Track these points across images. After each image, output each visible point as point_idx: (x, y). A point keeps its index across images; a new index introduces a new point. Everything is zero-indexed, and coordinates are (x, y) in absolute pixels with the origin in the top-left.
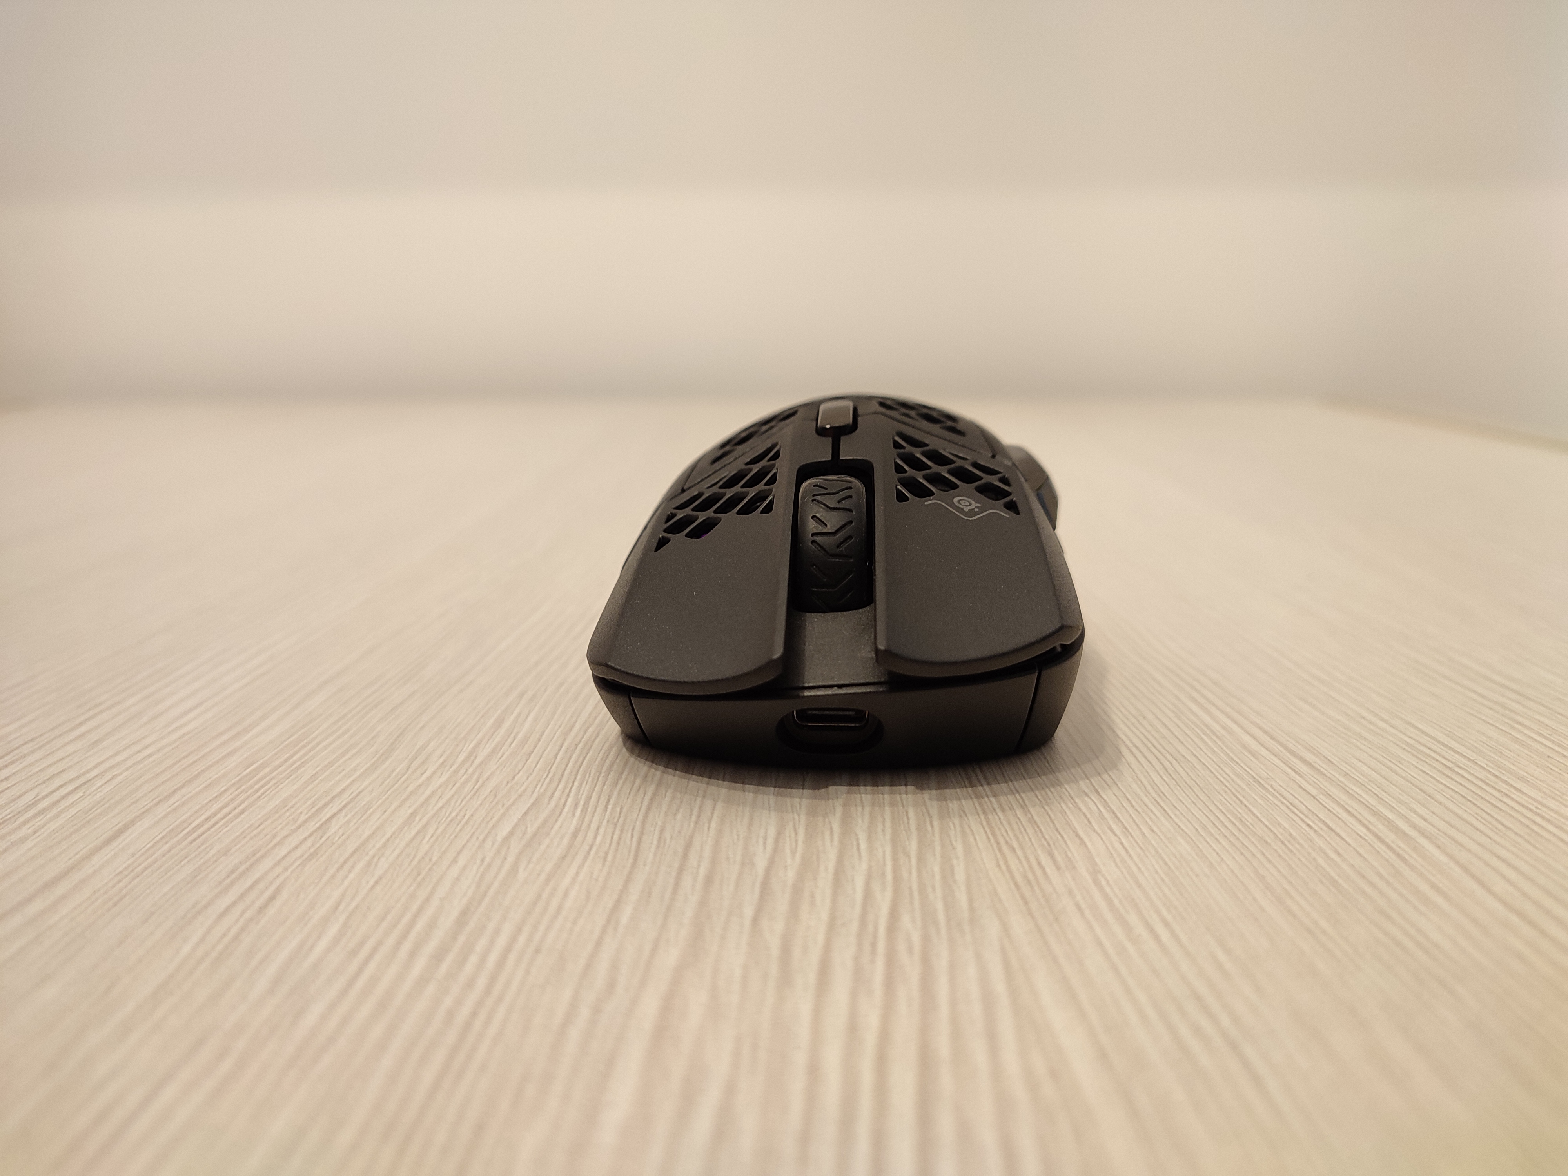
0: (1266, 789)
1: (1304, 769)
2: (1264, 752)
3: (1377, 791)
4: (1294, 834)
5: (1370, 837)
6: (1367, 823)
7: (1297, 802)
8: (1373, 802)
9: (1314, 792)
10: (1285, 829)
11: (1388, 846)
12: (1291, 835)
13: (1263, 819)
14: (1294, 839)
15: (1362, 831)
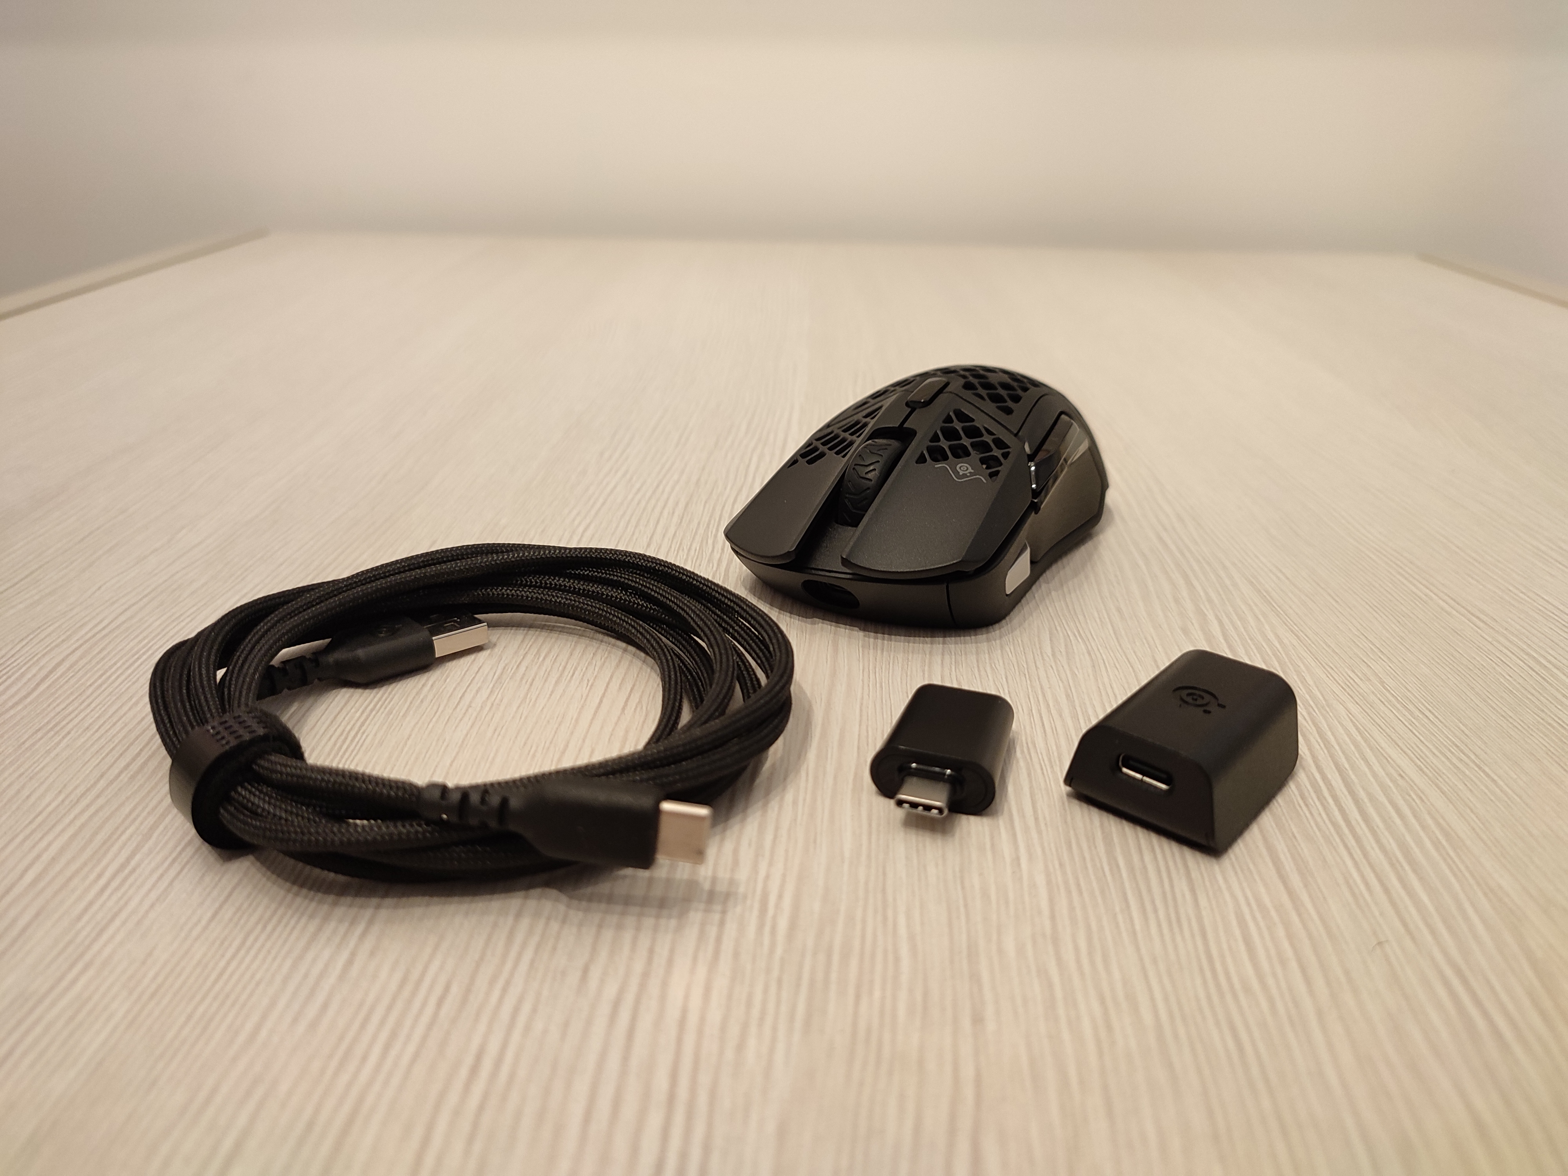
0: (1461, 636)
1: (1481, 625)
2: (1454, 612)
3: (1525, 640)
4: (1485, 665)
5: (1526, 667)
6: (1522, 659)
7: (1481, 646)
8: (1525, 647)
9: (1490, 640)
10: (1478, 661)
11: (1537, 673)
12: (1482, 665)
13: (1465, 656)
14: (1485, 667)
15: (1521, 664)
